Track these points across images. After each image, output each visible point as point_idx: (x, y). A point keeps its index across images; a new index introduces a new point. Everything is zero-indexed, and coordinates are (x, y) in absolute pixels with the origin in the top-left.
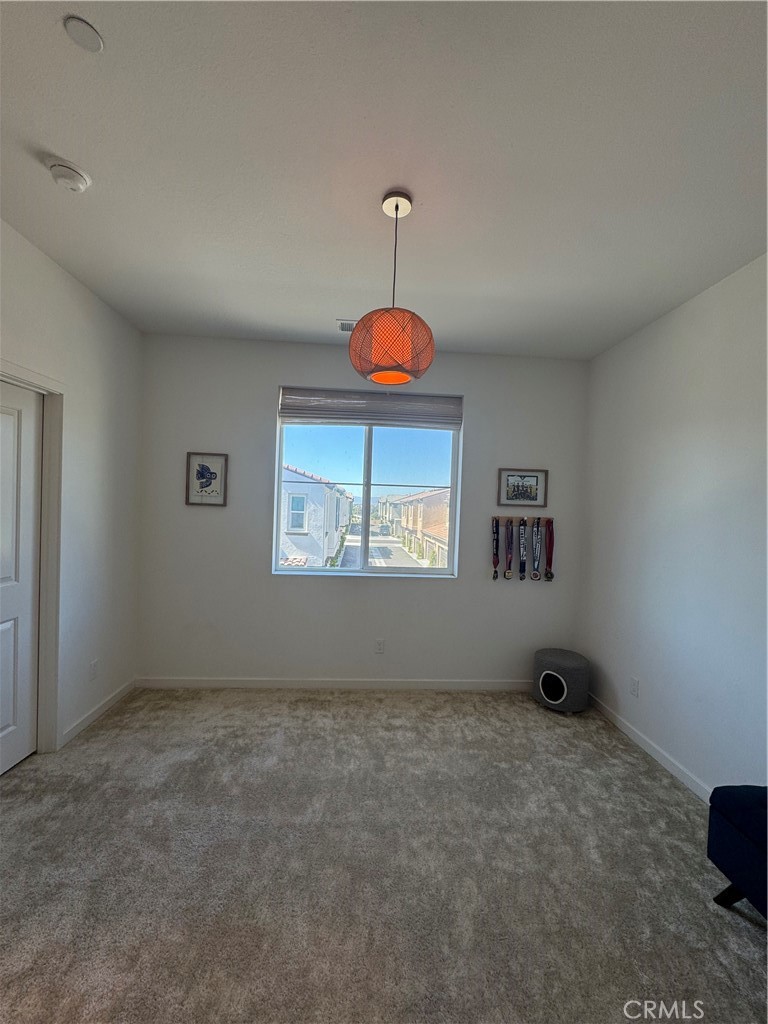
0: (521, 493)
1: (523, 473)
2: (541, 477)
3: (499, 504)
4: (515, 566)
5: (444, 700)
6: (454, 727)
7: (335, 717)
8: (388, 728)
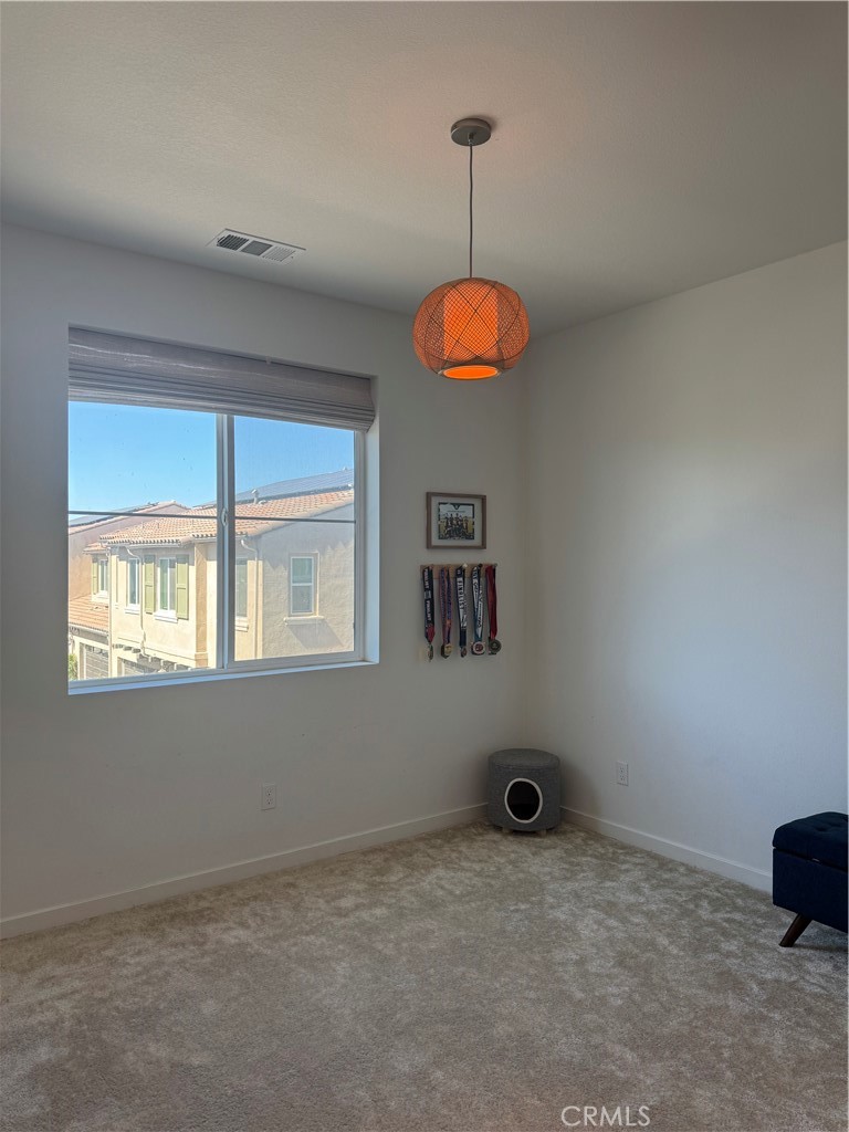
0: (457, 529)
1: (458, 499)
2: (478, 504)
3: (429, 545)
4: (455, 637)
5: (378, 859)
6: (425, 885)
7: (243, 925)
8: (341, 913)
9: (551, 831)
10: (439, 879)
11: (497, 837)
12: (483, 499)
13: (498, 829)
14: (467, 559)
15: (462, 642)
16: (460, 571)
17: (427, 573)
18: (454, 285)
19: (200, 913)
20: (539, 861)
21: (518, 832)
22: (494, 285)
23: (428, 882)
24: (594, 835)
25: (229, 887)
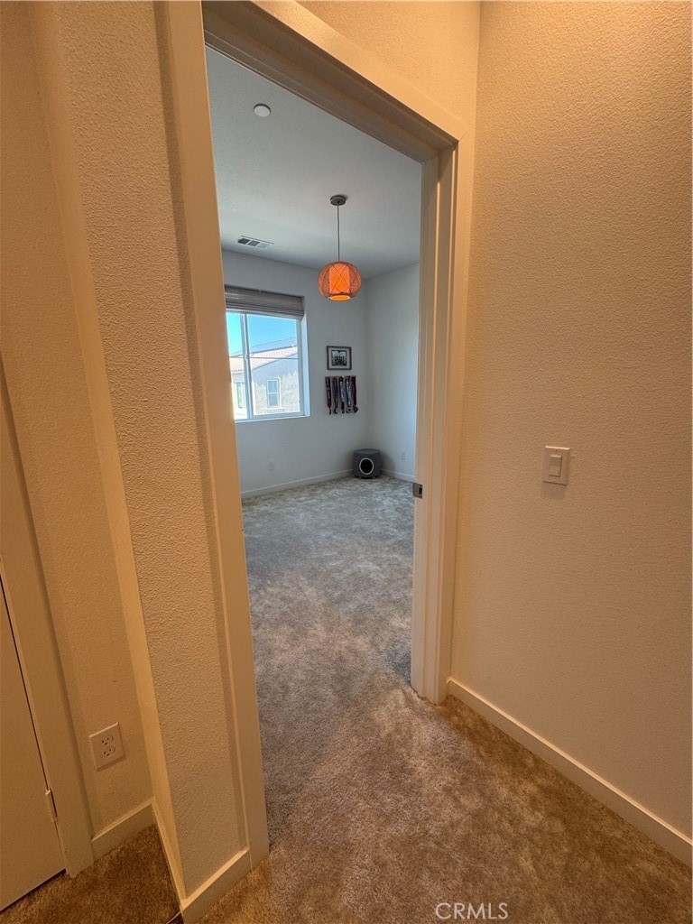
0: (340, 362)
1: (340, 349)
2: (348, 351)
3: (328, 368)
4: (339, 405)
5: (313, 487)
6: (330, 493)
7: (266, 505)
8: (300, 501)
9: (376, 477)
10: (335, 492)
11: (356, 479)
12: (350, 348)
13: (358, 477)
14: (344, 374)
15: (343, 408)
16: (341, 379)
17: (328, 380)
18: (333, 264)
19: (250, 504)
20: (372, 486)
21: (364, 478)
22: (347, 264)
23: (331, 493)
24: (393, 478)
25: (260, 496)
